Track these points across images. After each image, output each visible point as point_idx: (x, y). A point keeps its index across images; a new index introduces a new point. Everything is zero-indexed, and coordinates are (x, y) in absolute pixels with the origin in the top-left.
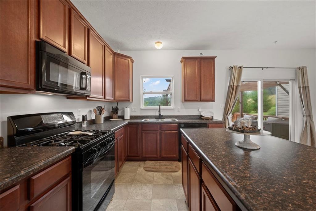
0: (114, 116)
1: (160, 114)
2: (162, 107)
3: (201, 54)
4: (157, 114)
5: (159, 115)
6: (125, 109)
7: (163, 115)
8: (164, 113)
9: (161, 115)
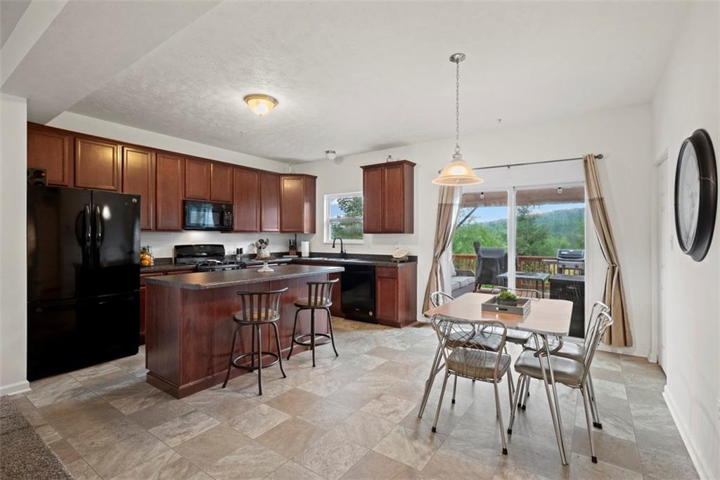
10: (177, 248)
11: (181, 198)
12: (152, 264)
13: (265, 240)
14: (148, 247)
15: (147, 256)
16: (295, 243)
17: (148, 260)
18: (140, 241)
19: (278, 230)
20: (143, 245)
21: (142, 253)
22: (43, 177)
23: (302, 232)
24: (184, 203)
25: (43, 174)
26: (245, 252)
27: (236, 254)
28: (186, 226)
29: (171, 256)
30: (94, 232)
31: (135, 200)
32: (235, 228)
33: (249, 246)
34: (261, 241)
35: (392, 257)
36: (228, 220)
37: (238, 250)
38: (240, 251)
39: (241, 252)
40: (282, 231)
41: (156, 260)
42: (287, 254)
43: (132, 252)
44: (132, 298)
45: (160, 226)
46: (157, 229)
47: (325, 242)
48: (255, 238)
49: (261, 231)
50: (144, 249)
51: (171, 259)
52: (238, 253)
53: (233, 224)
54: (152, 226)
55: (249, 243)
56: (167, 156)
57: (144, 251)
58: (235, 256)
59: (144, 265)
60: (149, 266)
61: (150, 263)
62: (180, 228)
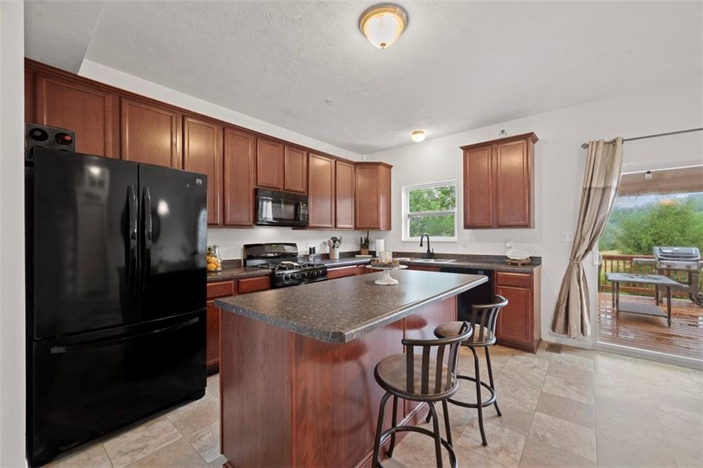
0: (363, 251)
1: (429, 250)
2: (431, 239)
3: (503, 131)
4: (424, 250)
5: (426, 252)
6: (377, 241)
7: (435, 252)
8: (436, 250)
9: (431, 251)
10: (247, 247)
11: (253, 186)
12: (219, 269)
13: (339, 238)
14: (215, 247)
15: (213, 258)
16: (367, 241)
17: (215, 263)
18: (206, 240)
19: (353, 226)
20: (210, 244)
21: (209, 254)
22: (70, 142)
23: (378, 229)
24: (256, 192)
25: (68, 138)
26: (318, 251)
27: (308, 254)
28: (256, 221)
29: (240, 258)
30: (142, 226)
31: (199, 181)
32: (311, 224)
33: (321, 245)
34: (335, 240)
35: (506, 257)
36: (304, 215)
37: (310, 249)
38: (312, 251)
39: (314, 253)
40: (356, 228)
41: (224, 263)
42: (359, 253)
43: (195, 253)
44: (197, 319)
45: (228, 220)
46: (225, 225)
47: (403, 240)
48: (328, 236)
49: (336, 227)
50: (210, 249)
51: (240, 260)
52: (310, 253)
53: (308, 219)
54: (219, 220)
55: (321, 241)
56: (236, 133)
57: (209, 251)
58: (308, 256)
59: (210, 269)
60: (216, 272)
61: (217, 267)
62: (251, 223)
